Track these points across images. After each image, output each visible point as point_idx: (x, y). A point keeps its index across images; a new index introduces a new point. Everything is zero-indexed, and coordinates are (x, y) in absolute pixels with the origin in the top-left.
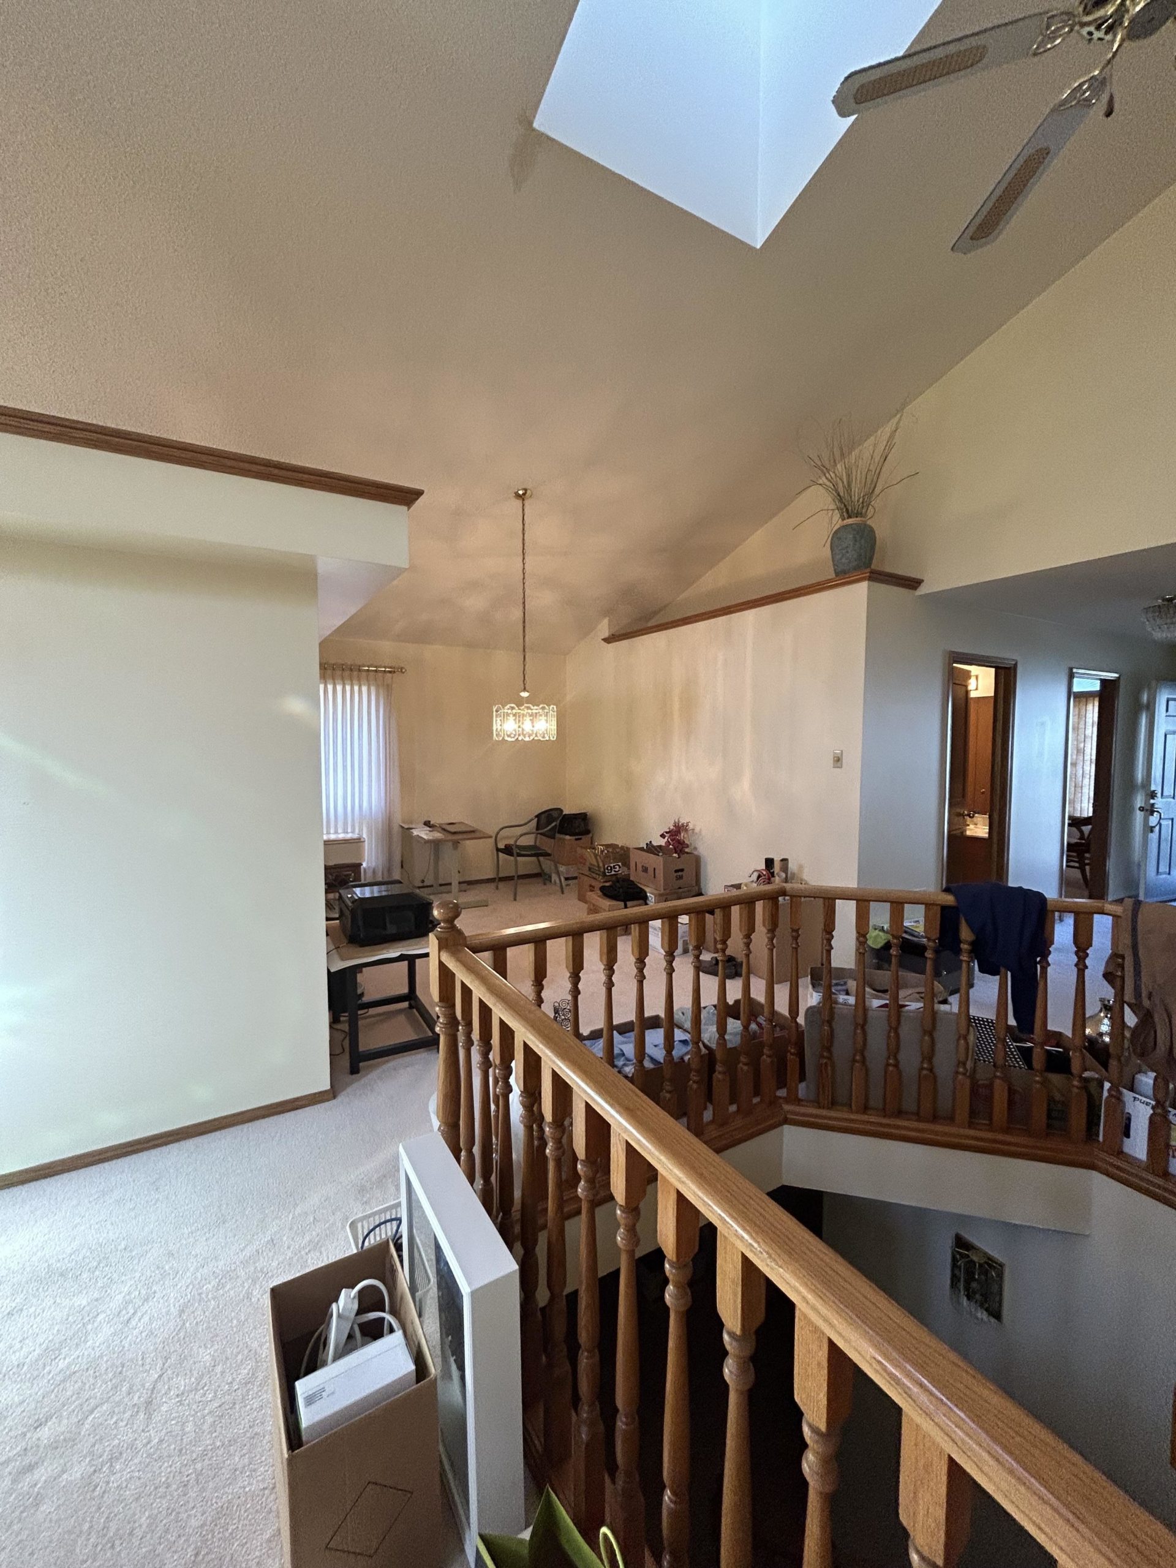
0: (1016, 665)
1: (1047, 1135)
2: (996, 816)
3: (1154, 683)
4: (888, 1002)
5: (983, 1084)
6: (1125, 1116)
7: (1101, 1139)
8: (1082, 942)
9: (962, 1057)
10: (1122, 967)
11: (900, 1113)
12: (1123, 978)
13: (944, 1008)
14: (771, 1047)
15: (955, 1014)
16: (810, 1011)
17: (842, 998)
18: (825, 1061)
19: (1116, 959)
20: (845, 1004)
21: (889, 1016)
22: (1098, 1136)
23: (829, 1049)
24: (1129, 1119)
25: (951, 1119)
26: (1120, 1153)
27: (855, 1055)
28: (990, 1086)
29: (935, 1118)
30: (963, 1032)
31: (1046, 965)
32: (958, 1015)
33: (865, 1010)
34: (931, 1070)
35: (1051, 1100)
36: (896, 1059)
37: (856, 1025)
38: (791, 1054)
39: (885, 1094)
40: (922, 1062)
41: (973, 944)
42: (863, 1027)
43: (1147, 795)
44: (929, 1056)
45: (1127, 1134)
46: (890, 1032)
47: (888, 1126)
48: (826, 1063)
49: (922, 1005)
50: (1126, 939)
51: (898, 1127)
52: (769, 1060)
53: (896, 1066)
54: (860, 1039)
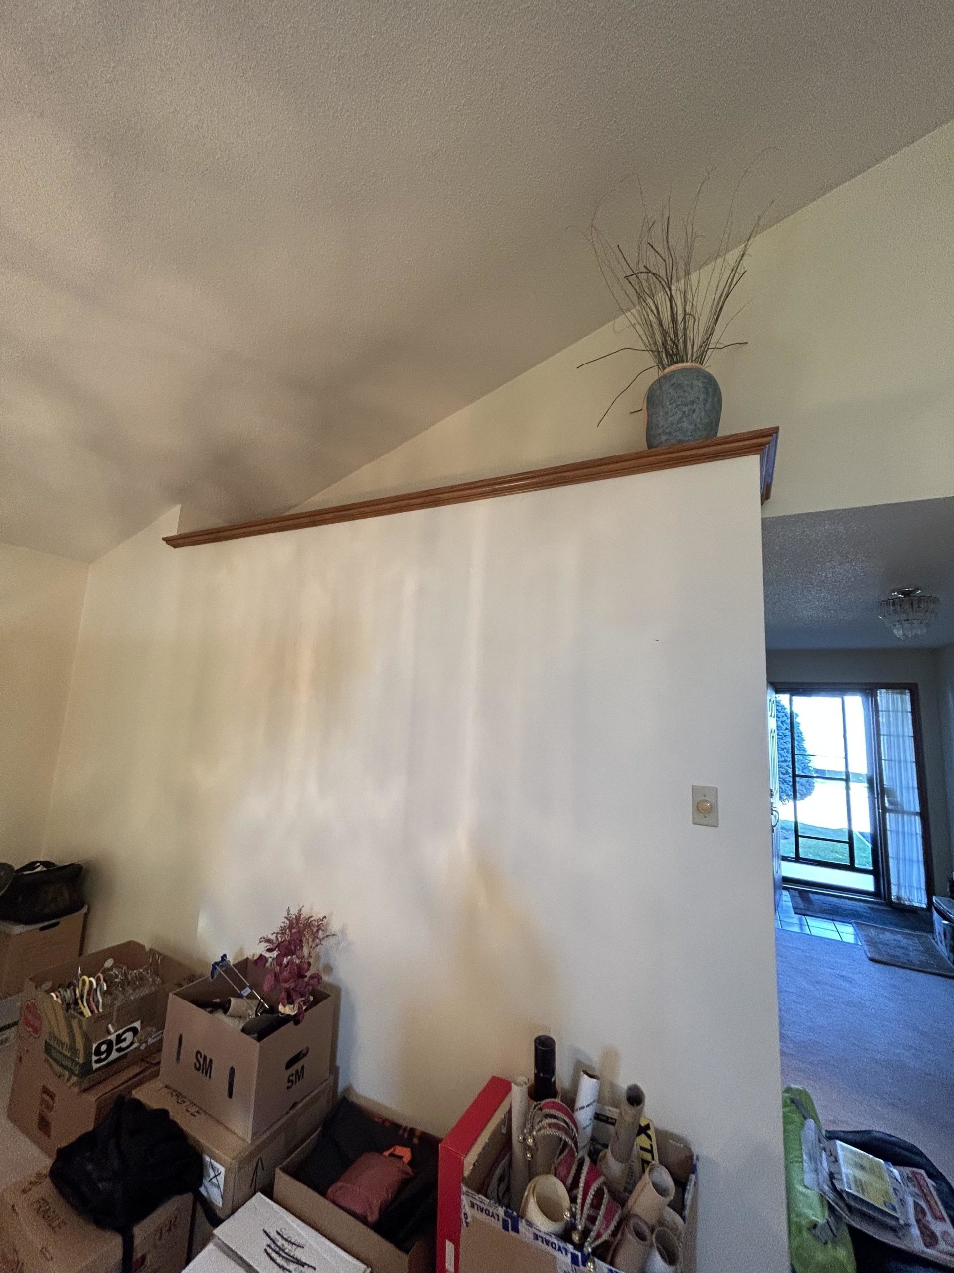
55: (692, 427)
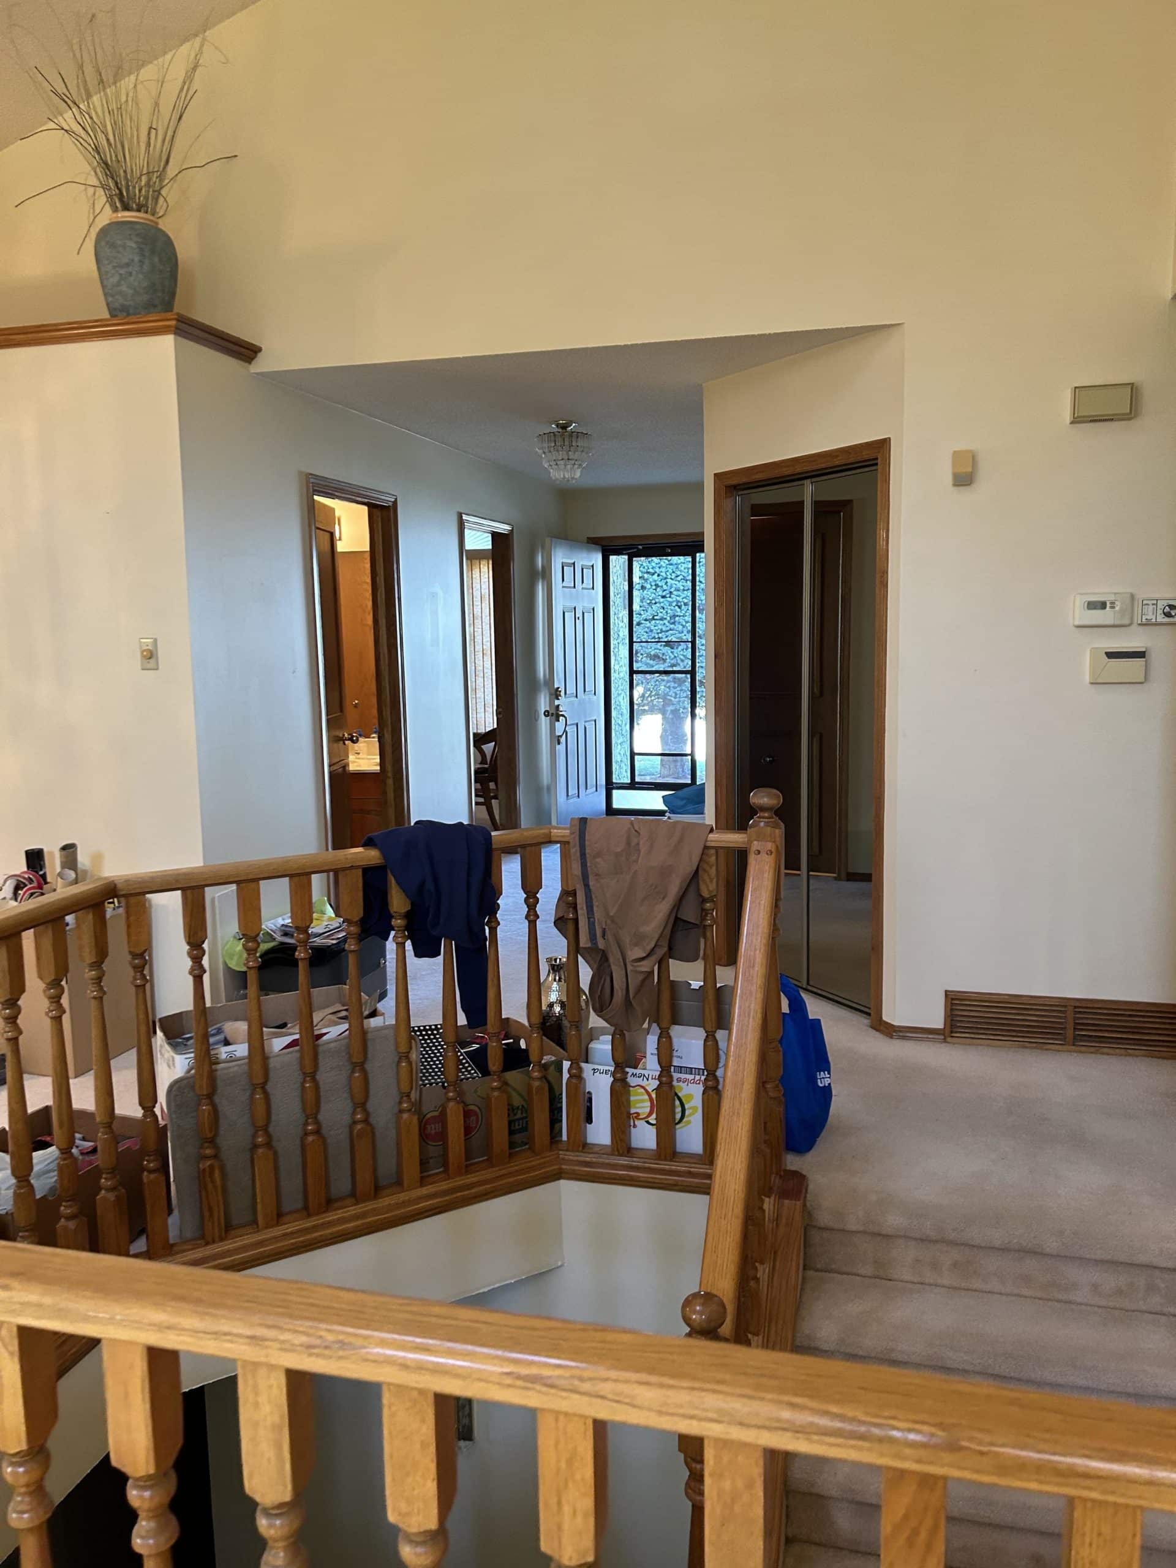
0: (395, 503)
1: (511, 1155)
2: (388, 737)
3: (548, 540)
4: (297, 1037)
5: (434, 1117)
6: (587, 1096)
7: (565, 1137)
8: (531, 885)
9: (406, 1089)
10: (575, 907)
11: (329, 1203)
12: (576, 921)
13: (374, 1022)
14: (113, 1171)
15: (390, 1026)
16: (175, 1088)
17: (223, 1052)
18: (209, 1163)
19: (567, 897)
20: (231, 1059)
21: (302, 1058)
22: (561, 1136)
23: (212, 1141)
24: (590, 1100)
25: (399, 1183)
26: (585, 1146)
27: (254, 1136)
28: (442, 1118)
29: (377, 1190)
30: (403, 1049)
31: (494, 925)
32: (396, 1027)
33: (265, 1058)
34: (366, 1121)
35: (512, 1109)
36: (317, 1122)
37: (254, 1087)
38: (150, 1172)
39: (305, 1183)
40: (354, 1113)
41: (408, 916)
42: (264, 1087)
43: (551, 694)
44: (361, 1103)
45: (589, 1120)
46: (304, 1081)
47: (315, 1228)
48: (211, 1167)
49: (346, 1026)
50: (576, 869)
51: (330, 1224)
52: (111, 1196)
53: (318, 1132)
54: (261, 1108)
55: (131, 292)
